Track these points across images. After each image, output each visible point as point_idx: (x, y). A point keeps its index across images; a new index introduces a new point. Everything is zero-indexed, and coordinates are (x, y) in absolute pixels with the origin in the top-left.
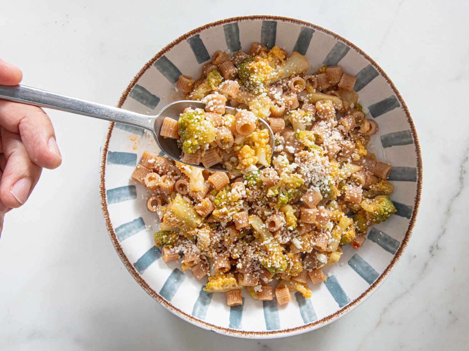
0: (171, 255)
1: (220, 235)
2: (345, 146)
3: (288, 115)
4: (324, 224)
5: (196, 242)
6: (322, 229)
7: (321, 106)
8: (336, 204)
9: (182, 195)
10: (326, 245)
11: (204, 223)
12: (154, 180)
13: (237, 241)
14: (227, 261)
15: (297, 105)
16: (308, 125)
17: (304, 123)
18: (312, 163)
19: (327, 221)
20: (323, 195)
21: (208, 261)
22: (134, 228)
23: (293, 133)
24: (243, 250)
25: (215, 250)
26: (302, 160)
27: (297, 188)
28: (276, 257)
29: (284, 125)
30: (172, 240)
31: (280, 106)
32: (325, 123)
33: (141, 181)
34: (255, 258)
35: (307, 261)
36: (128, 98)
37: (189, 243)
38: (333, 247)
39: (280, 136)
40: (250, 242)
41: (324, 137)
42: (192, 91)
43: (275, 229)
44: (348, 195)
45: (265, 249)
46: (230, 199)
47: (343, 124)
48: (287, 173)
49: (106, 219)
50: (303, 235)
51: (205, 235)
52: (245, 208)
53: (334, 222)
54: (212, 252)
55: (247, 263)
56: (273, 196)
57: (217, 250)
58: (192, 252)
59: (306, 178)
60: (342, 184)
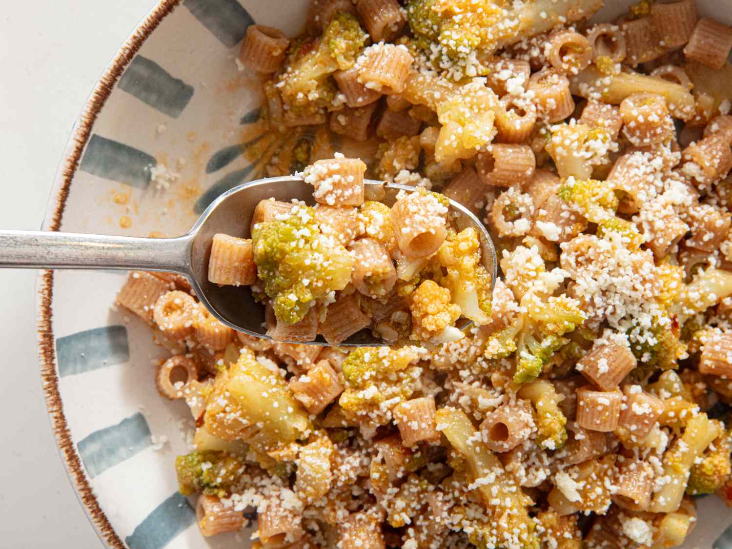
0: (222, 517)
1: (358, 460)
2: (701, 221)
3: (544, 136)
4: (641, 434)
5: (291, 480)
6: (636, 450)
7: (634, 113)
8: (676, 382)
9: (257, 353)
10: (647, 494)
11: (315, 429)
12: (179, 312)
13: (405, 479)
14: (376, 535)
15: (570, 108)
16: (599, 163)
17: (587, 159)
18: (606, 270)
19: (651, 426)
20: (638, 355)
21: (323, 534)
22: (123, 443)
23: (556, 187)
24: (419, 502)
25: (345, 503)
26: (580, 259)
27: (567, 335)
28: (508, 523)
29: (533, 163)
30: (225, 477)
31: (522, 113)
32: (645, 160)
33: (144, 316)
34: (452, 525)
35: (596, 538)
36: (116, 91)
37: (273, 483)
38: (666, 501)
39: (523, 193)
40: (440, 483)
41: (641, 196)
42: (284, 71)
43: (506, 446)
44: (710, 355)
45: (480, 500)
46: (386, 363)
47: (695, 159)
48: (539, 294)
49: (56, 418)
50: (583, 465)
51: (318, 462)
52: (425, 390)
53: (671, 430)
54: (334, 510)
55: (430, 538)
56: (500, 356)
57: (349, 505)
58: (282, 509)
59: (590, 309)
60: (694, 325)
